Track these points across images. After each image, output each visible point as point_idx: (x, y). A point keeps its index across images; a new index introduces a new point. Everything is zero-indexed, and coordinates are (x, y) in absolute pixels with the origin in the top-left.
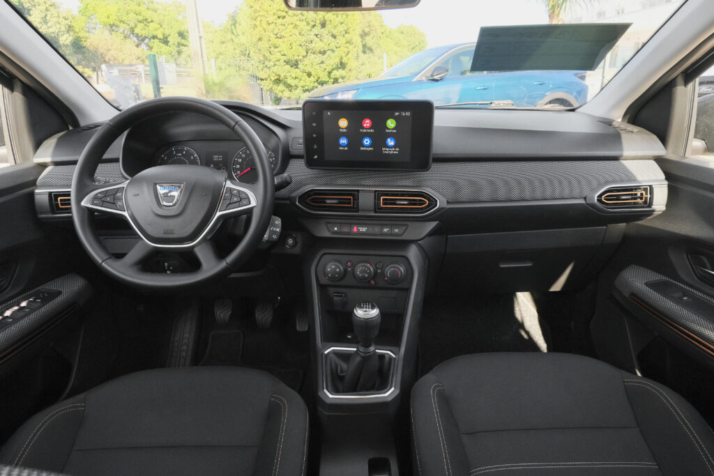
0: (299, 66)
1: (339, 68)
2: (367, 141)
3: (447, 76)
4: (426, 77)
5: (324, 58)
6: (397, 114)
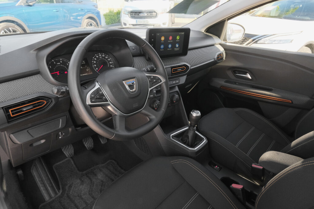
2: (170, 46)
3: (36, 4)
6: (180, 33)
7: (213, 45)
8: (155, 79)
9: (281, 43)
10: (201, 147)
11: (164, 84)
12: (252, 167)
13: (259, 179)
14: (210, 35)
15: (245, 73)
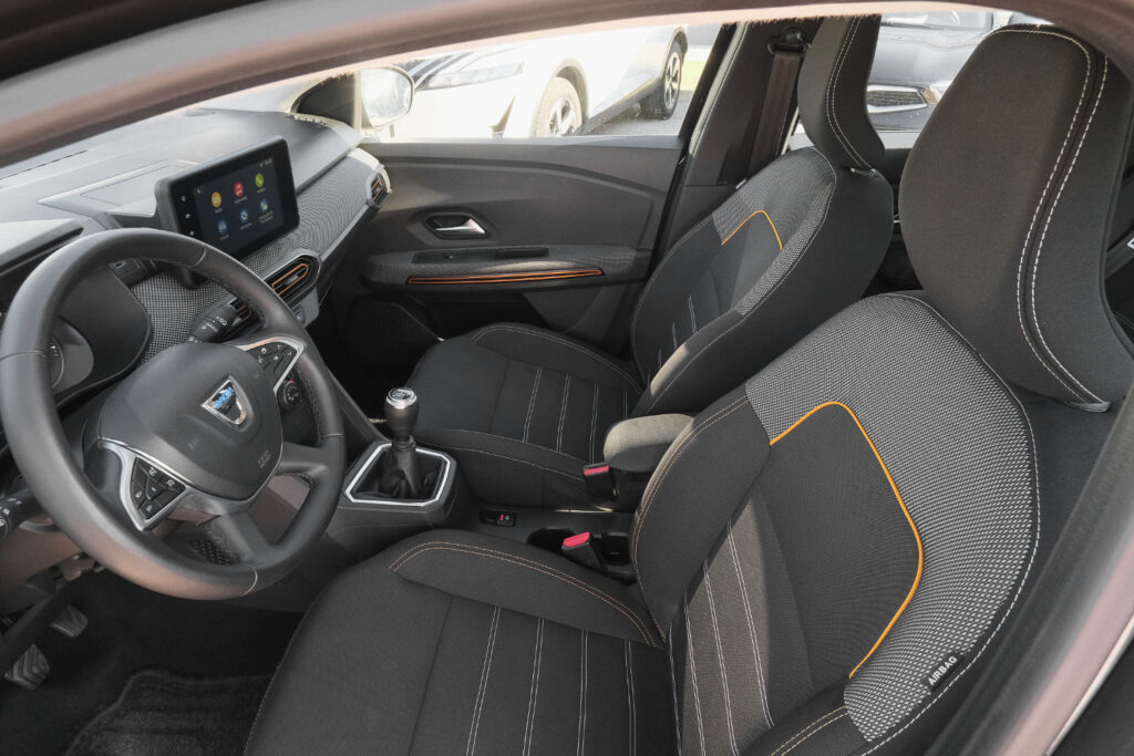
2: (244, 216)
6: (261, 165)
7: (343, 158)
8: (275, 353)
9: (495, 79)
10: (448, 489)
11: (305, 357)
12: (584, 477)
13: (607, 498)
14: (318, 119)
15: (463, 221)
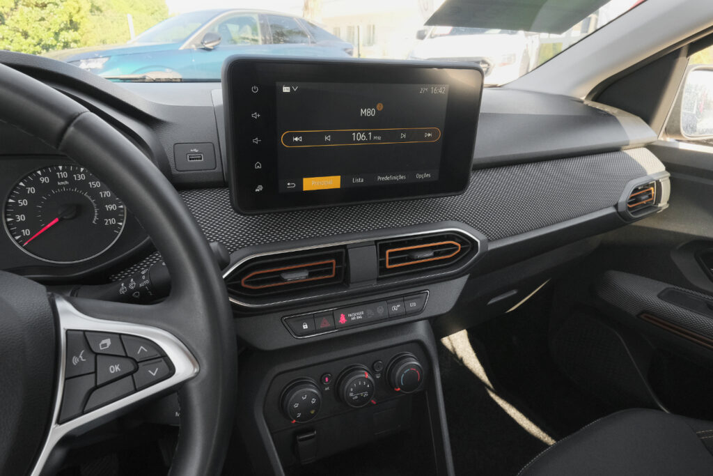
0: (6, 22)
1: (69, 29)
3: (220, 46)
4: (197, 46)
5: (44, 13)
